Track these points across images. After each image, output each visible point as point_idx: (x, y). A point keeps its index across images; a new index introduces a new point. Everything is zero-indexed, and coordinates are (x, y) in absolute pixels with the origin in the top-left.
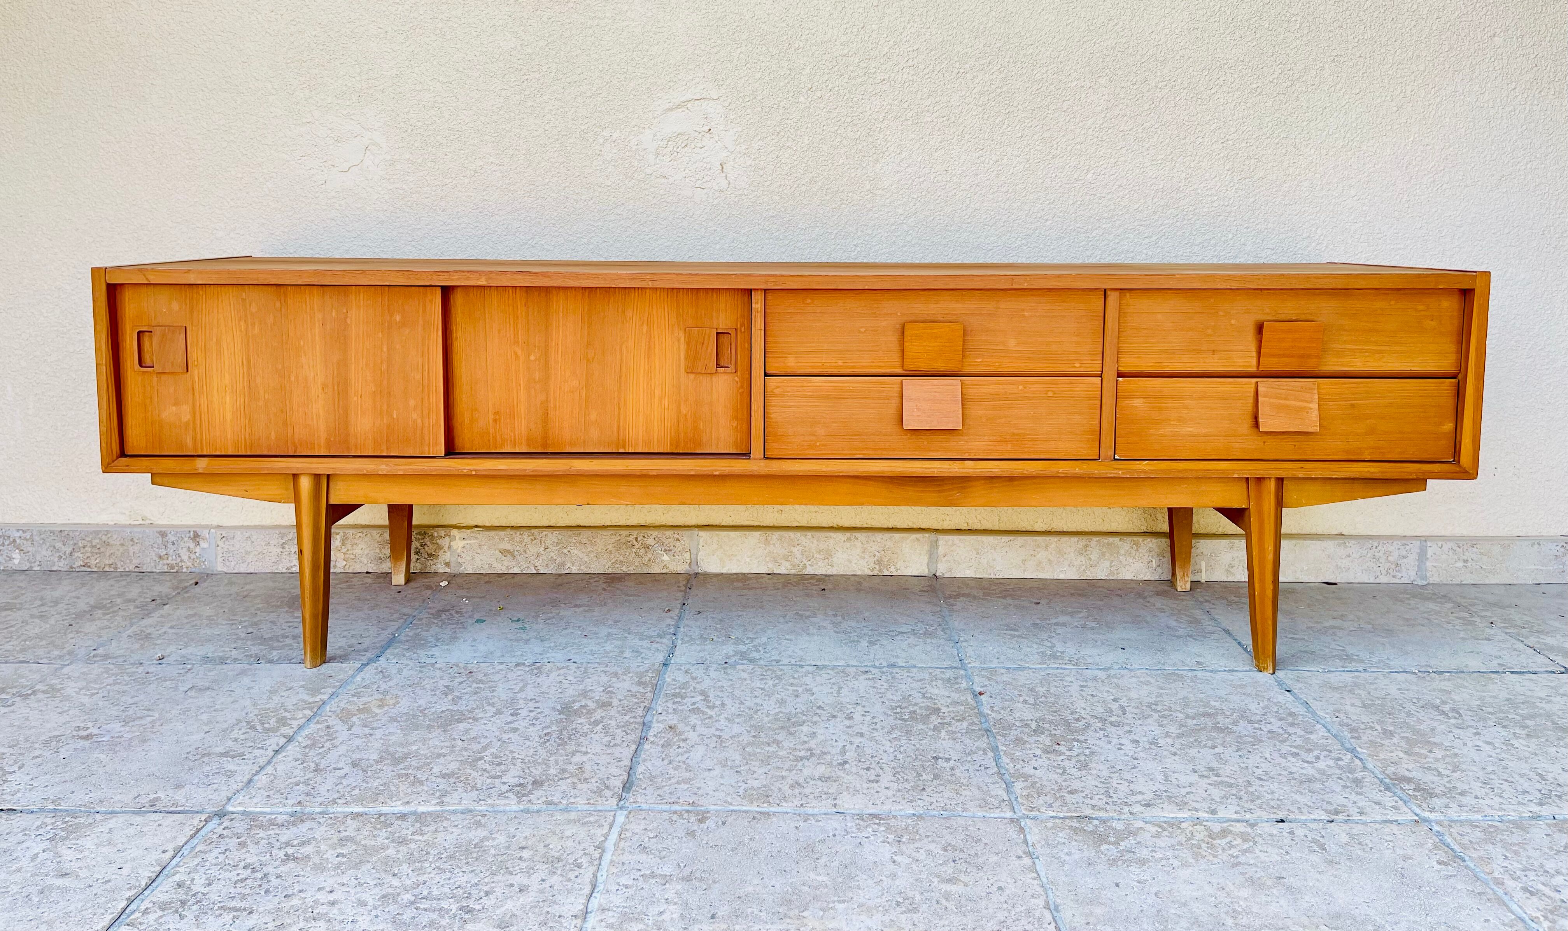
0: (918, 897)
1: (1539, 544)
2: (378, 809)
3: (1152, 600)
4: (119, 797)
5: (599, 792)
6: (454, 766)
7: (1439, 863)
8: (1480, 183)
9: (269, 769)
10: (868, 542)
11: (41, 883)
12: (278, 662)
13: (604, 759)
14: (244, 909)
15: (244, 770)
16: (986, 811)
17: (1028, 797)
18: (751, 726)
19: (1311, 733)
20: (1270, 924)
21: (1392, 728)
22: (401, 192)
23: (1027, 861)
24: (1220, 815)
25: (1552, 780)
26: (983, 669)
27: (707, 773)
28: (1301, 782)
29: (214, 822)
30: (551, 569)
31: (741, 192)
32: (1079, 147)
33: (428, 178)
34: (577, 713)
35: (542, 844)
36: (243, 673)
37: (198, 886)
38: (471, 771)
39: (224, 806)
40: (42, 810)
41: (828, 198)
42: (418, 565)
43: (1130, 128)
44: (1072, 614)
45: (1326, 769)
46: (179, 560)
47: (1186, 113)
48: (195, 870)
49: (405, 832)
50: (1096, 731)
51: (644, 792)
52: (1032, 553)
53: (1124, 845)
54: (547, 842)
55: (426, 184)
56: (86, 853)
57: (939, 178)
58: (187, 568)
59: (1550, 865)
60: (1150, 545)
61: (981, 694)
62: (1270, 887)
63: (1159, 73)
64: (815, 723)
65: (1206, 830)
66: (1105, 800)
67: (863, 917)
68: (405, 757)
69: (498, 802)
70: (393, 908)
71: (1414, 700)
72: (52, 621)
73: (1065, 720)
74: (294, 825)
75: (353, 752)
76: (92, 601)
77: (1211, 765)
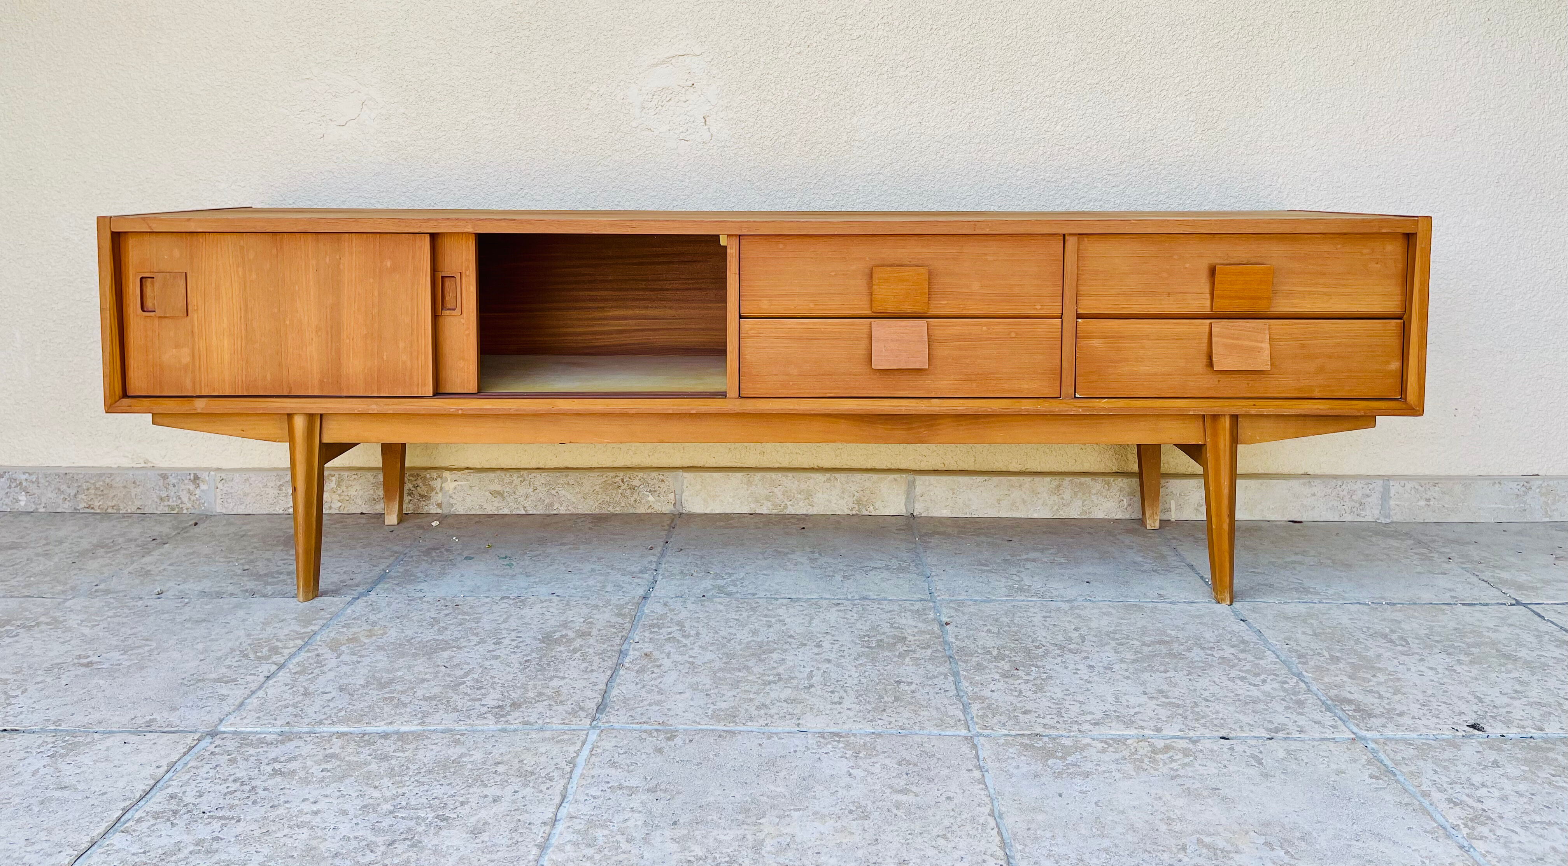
0: (870, 806)
1: (1500, 483)
2: (363, 729)
3: (1121, 537)
4: (117, 718)
5: (573, 713)
6: (437, 690)
7: (1371, 777)
8: (1434, 133)
9: (261, 694)
10: (847, 483)
11: (42, 795)
12: (273, 595)
13: (581, 684)
14: (233, 818)
15: (236, 694)
16: (942, 730)
17: (982, 717)
18: (724, 654)
19: (1261, 659)
20: (1202, 830)
21: (1339, 655)
22: (396, 145)
23: (977, 774)
24: (1164, 732)
25: (1489, 703)
26: (951, 601)
27: (678, 696)
28: (1246, 703)
29: (206, 741)
30: (540, 510)
31: (723, 144)
32: (1048, 100)
33: (422, 131)
34: (557, 642)
35: (517, 760)
36: (238, 606)
37: (189, 799)
38: (453, 695)
39: (216, 726)
40: (43, 730)
41: (807, 149)
42: (411, 506)
43: (1097, 81)
44: (1042, 551)
45: (1272, 691)
46: (179, 501)
47: (1150, 66)
48: (187, 783)
49: (387, 749)
50: (1054, 657)
51: (616, 713)
52: (1007, 492)
53: (1070, 760)
54: (521, 758)
55: (420, 137)
56: (84, 768)
57: (914, 130)
58: (187, 509)
59: (1477, 779)
60: (1121, 485)
61: (947, 624)
62: (1205, 797)
63: (1124, 29)
64: (786, 651)
65: (1150, 746)
66: (1056, 719)
67: (816, 824)
68: (391, 682)
69: (477, 722)
70: (373, 817)
71: (1364, 629)
72: (56, 559)
73: (1026, 648)
74: (282, 742)
75: (341, 678)
76: (95, 541)
77: (1162, 687)
